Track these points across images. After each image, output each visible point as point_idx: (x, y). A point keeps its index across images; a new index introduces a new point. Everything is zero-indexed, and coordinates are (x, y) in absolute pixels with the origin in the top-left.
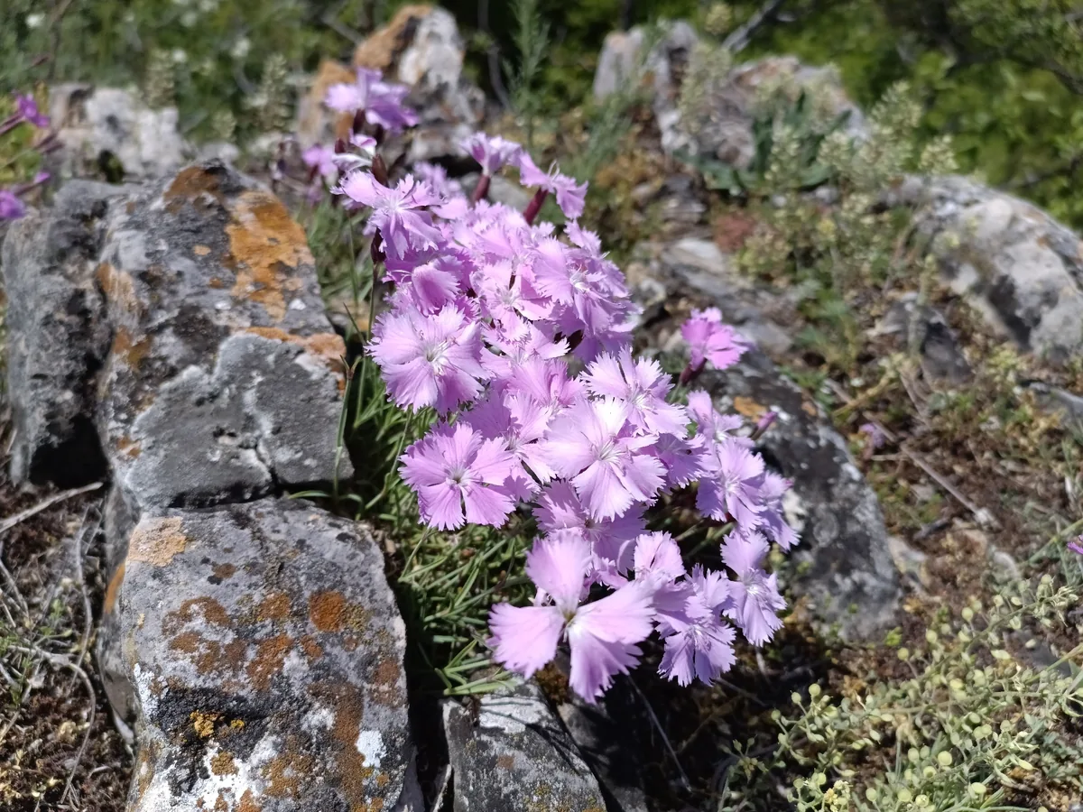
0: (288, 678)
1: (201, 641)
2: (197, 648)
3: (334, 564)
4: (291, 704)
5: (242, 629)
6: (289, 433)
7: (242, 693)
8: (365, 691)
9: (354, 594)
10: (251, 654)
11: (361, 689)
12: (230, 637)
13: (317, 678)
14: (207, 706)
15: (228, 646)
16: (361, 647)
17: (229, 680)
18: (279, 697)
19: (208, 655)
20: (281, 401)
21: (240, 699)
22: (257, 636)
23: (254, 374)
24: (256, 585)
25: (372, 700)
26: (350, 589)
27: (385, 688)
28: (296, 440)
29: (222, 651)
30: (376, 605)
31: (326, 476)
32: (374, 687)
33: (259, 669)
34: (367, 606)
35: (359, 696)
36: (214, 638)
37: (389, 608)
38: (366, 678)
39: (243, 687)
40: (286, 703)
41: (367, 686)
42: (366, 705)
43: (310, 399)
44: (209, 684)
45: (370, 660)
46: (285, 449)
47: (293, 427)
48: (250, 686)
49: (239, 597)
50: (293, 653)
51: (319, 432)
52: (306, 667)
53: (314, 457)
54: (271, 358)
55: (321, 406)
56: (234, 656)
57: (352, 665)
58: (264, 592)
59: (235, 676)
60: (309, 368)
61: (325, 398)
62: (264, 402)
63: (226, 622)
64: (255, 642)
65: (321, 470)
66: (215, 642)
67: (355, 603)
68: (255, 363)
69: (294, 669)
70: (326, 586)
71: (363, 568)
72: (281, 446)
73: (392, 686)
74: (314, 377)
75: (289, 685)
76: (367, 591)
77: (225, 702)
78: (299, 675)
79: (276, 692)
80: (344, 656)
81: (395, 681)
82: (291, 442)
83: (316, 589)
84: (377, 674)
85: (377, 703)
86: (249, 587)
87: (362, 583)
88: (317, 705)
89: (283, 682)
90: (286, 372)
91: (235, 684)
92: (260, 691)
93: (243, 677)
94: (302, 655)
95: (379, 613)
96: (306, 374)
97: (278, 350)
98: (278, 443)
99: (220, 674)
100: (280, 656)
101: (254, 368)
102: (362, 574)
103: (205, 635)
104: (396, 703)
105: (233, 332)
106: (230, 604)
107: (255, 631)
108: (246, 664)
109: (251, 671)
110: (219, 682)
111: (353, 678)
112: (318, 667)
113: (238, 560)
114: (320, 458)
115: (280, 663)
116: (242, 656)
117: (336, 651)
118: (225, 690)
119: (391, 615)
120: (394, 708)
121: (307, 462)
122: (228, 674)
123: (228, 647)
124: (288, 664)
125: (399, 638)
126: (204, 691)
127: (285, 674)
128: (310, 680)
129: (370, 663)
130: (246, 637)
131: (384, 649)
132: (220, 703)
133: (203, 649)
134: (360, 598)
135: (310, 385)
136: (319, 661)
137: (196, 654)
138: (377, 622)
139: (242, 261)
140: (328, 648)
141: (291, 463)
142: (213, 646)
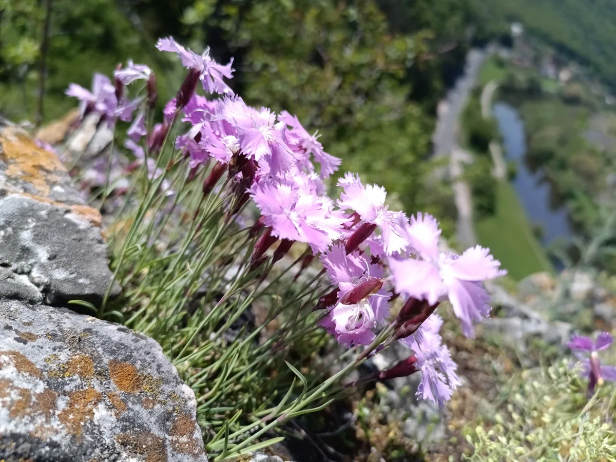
0: (99, 426)
1: (13, 388)
2: (9, 394)
3: (122, 344)
4: (102, 452)
5: (52, 381)
6: (64, 259)
7: (56, 438)
8: (167, 442)
9: (143, 367)
10: (62, 403)
11: (164, 440)
12: (41, 387)
13: (124, 429)
14: (15, 454)
15: (41, 394)
16: (158, 406)
17: (42, 425)
18: (92, 443)
19: (19, 401)
20: (55, 239)
21: (54, 445)
22: (67, 388)
23: (30, 220)
24: (61, 348)
25: (175, 449)
26: (139, 363)
27: (184, 439)
28: (70, 265)
29: (34, 399)
30: (163, 375)
31: (98, 292)
32: (174, 439)
33: (71, 416)
34: (156, 376)
35: (163, 446)
36: (25, 386)
37: (175, 378)
38: (167, 431)
39: (57, 432)
40: (97, 451)
41: (170, 438)
42: (170, 455)
43: (80, 240)
44: (21, 430)
45: (167, 417)
46: (60, 270)
47: (67, 256)
48: (64, 432)
49: (46, 356)
50: (101, 406)
51: (89, 261)
52: (114, 419)
53: (87, 277)
54: (43, 213)
55: (89, 246)
56: (47, 404)
57: (153, 419)
58: (69, 353)
59: (48, 422)
60: (77, 221)
61: (92, 240)
62: (39, 238)
63: (36, 373)
64: (65, 394)
65: (93, 287)
66: (26, 390)
67: (145, 374)
68: (30, 214)
69: (103, 419)
70: (120, 358)
71: (147, 349)
72: (57, 268)
73: (190, 437)
74: (81, 227)
75: (101, 433)
76: (154, 365)
77: (37, 448)
78: (108, 425)
79: (89, 438)
80: (144, 413)
81: (192, 433)
82: (66, 266)
83: (112, 358)
84: (175, 428)
85: (179, 452)
86: (54, 349)
87: (149, 360)
88: (124, 455)
89: (95, 430)
90: (58, 222)
91: (48, 429)
92: (74, 436)
93: (55, 424)
94: (110, 408)
95: (167, 382)
96: (74, 225)
97: (49, 209)
98: (55, 266)
99: (33, 420)
100: (89, 407)
101: (30, 216)
102: (148, 353)
103: (16, 383)
104: (196, 451)
105: (9, 194)
106: (39, 360)
107: (64, 384)
108: (57, 412)
109: (63, 418)
110: (31, 428)
111: (155, 430)
112: (124, 419)
113: (38, 330)
114: (92, 279)
115: (91, 413)
116: (54, 405)
117: (137, 408)
118: (38, 435)
119: (178, 383)
120: (195, 456)
121: (81, 281)
122: (40, 420)
123: (40, 396)
124: (97, 416)
125: (190, 399)
126: (15, 437)
127: (96, 423)
128: (118, 431)
129: (168, 420)
130: (56, 389)
131: (177, 408)
132: (31, 450)
133: (14, 396)
134: (149, 370)
135: (79, 231)
136: (125, 414)
137: (7, 399)
138: (167, 389)
139: (11, 158)
140: (130, 405)
141: (66, 280)
142: (24, 393)
